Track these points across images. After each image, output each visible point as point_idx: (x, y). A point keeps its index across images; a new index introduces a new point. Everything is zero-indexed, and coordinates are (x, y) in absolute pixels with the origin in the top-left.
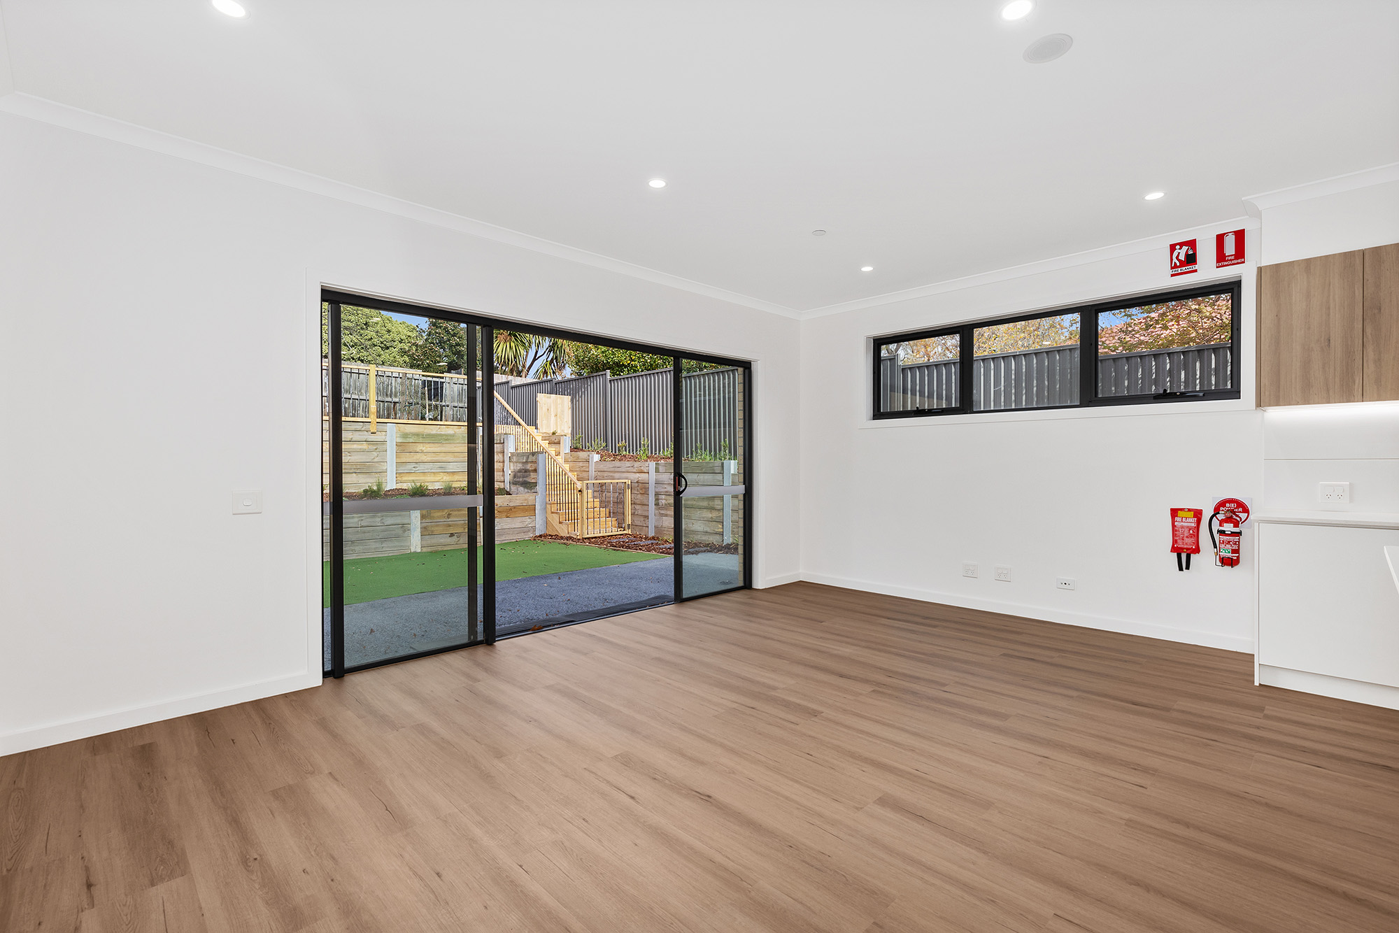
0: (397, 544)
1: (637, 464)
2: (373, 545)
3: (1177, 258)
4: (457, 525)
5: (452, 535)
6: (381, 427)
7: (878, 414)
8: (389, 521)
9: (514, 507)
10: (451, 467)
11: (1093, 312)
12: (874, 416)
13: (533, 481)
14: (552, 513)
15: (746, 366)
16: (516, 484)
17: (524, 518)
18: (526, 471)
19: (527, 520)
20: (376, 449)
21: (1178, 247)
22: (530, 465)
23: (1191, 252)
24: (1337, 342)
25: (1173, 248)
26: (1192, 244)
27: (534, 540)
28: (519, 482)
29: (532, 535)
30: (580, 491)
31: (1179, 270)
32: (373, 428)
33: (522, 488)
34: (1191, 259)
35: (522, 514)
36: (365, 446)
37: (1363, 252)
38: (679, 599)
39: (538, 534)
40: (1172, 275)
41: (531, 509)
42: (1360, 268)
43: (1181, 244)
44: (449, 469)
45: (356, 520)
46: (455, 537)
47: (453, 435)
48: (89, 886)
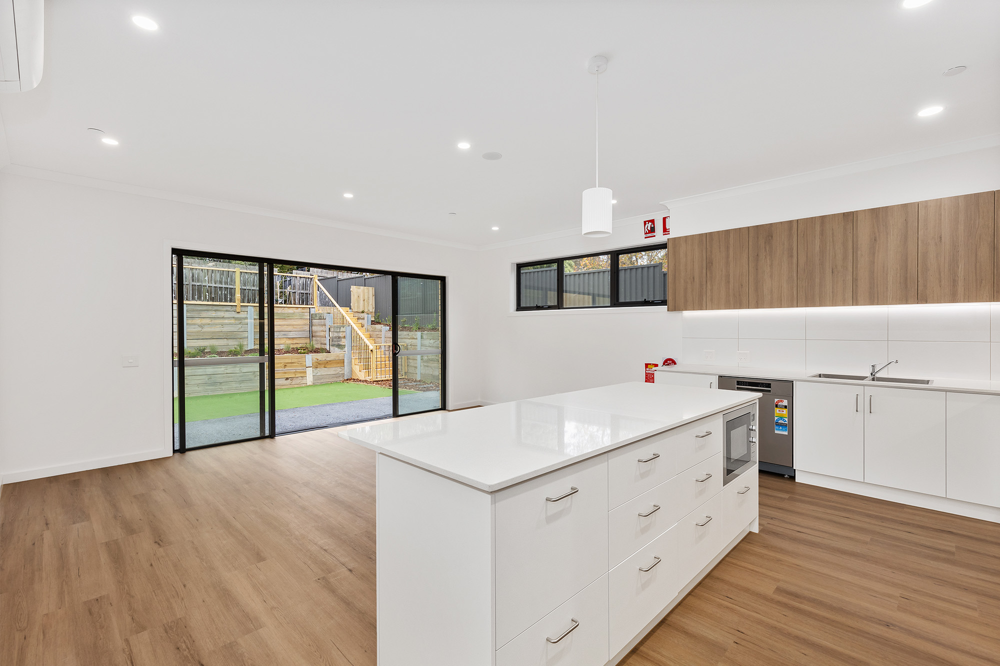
0: (250, 384)
1: (411, 333)
2: (234, 385)
3: (647, 228)
4: (291, 372)
5: (287, 379)
6: (243, 309)
7: (519, 308)
8: (245, 370)
9: (330, 361)
10: (290, 334)
11: (616, 255)
12: (517, 309)
13: (343, 344)
14: (355, 365)
15: (443, 279)
16: (333, 346)
17: (336, 368)
18: (339, 338)
19: (339, 370)
20: (240, 323)
21: (647, 223)
22: (341, 333)
23: (652, 226)
24: (697, 280)
25: (645, 223)
26: (653, 221)
27: (343, 382)
28: (335, 344)
29: (342, 379)
30: (371, 351)
31: (648, 235)
32: (238, 309)
33: (337, 349)
34: (652, 230)
35: (335, 366)
36: (233, 321)
37: (706, 233)
38: (396, 414)
39: (346, 379)
40: (646, 238)
41: (342, 362)
42: (705, 242)
43: (649, 221)
44: (290, 336)
45: (223, 369)
46: (289, 380)
47: (293, 313)
48: (47, 524)
